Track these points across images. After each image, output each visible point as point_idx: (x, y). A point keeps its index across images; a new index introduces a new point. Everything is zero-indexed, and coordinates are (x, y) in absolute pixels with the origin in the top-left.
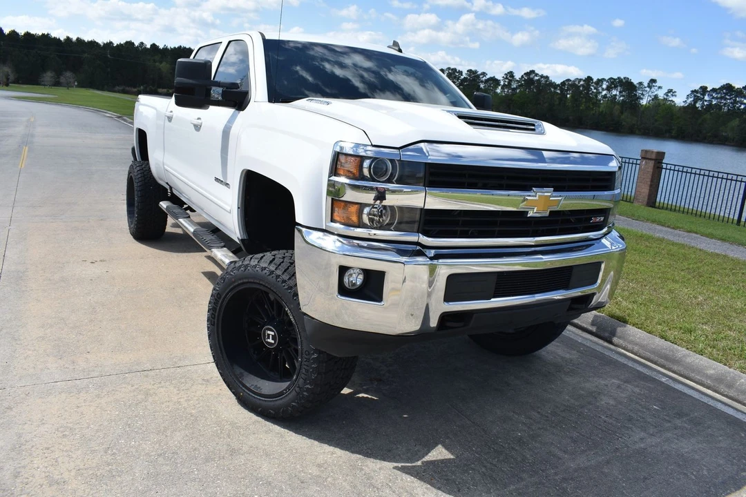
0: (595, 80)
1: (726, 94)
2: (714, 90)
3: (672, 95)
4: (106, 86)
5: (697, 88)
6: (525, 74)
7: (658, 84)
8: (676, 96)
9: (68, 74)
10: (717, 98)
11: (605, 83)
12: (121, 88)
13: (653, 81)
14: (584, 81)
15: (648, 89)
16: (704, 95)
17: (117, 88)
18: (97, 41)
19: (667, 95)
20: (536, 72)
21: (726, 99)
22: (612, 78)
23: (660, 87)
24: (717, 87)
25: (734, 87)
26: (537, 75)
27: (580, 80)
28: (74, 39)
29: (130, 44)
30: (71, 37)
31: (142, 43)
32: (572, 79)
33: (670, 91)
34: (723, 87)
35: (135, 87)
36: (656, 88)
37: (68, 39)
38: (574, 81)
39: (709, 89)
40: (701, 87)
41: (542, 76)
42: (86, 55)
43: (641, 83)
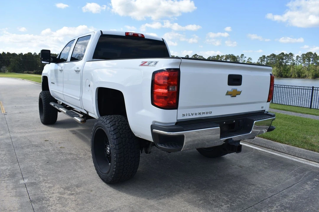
0: (220, 56)
1: (273, 58)
2: (268, 57)
3: (251, 60)
4: (20, 71)
5: (261, 56)
6: (193, 56)
7: (245, 56)
8: (252, 60)
9: (4, 67)
10: (269, 60)
11: (224, 57)
12: (27, 72)
13: (243, 55)
14: (216, 57)
15: (241, 58)
16: (264, 59)
17: (25, 72)
18: (16, 53)
19: (249, 60)
20: (197, 55)
21: (273, 60)
22: (227, 55)
23: (245, 57)
24: (269, 55)
25: (276, 55)
26: (198, 56)
27: (215, 57)
28: (6, 53)
29: (30, 54)
30: (5, 52)
31: (35, 53)
32: (212, 56)
33: (250, 58)
34: (271, 55)
35: (33, 71)
36: (244, 57)
37: (4, 53)
38: (212, 57)
39: (266, 56)
40: (263, 56)
41: (200, 56)
42: (11, 59)
43: (238, 56)
